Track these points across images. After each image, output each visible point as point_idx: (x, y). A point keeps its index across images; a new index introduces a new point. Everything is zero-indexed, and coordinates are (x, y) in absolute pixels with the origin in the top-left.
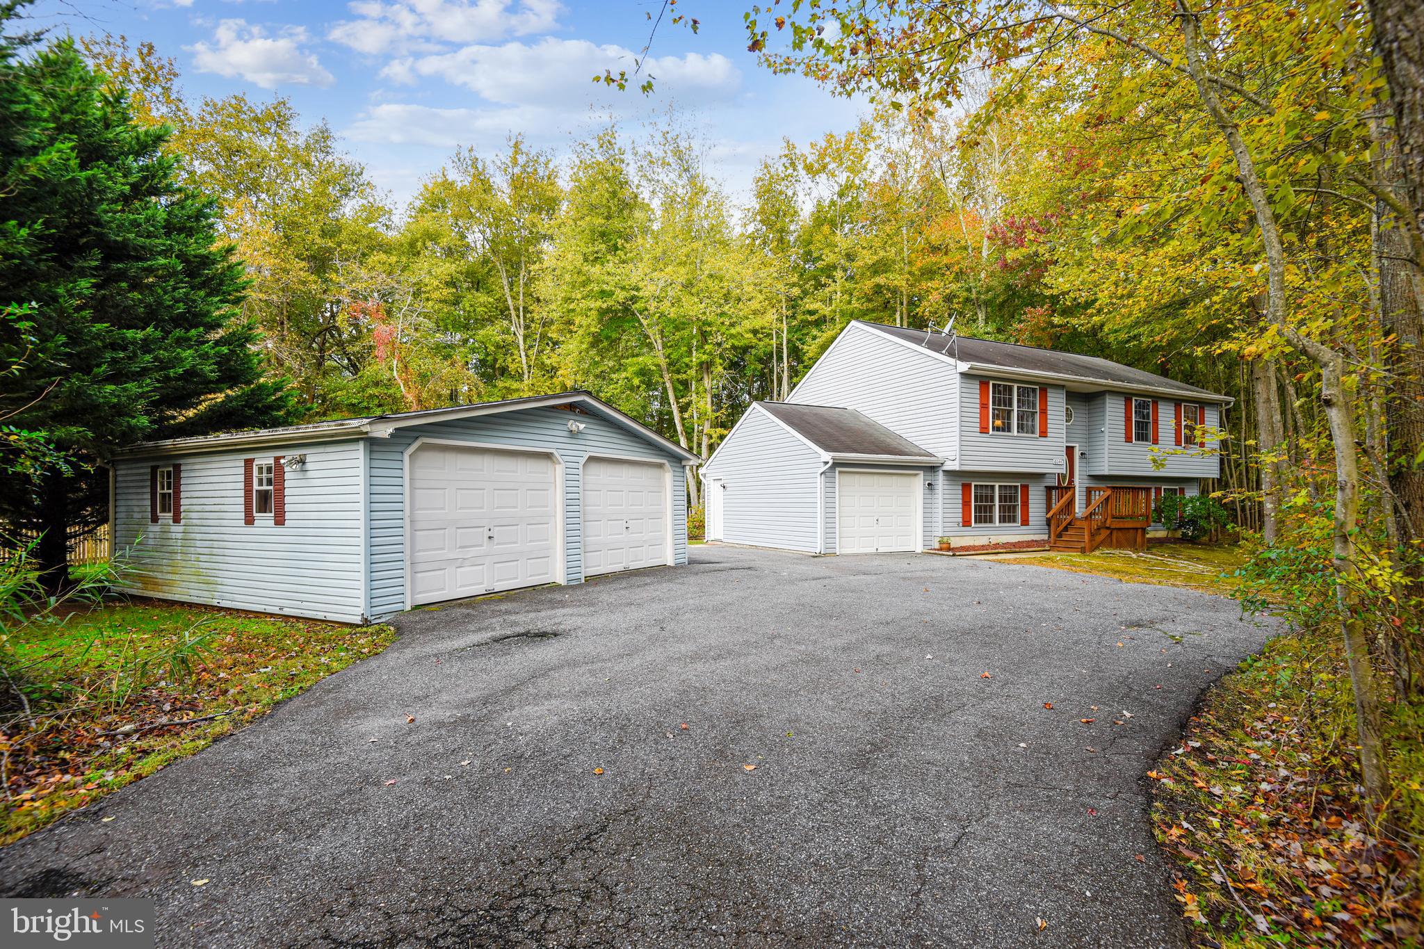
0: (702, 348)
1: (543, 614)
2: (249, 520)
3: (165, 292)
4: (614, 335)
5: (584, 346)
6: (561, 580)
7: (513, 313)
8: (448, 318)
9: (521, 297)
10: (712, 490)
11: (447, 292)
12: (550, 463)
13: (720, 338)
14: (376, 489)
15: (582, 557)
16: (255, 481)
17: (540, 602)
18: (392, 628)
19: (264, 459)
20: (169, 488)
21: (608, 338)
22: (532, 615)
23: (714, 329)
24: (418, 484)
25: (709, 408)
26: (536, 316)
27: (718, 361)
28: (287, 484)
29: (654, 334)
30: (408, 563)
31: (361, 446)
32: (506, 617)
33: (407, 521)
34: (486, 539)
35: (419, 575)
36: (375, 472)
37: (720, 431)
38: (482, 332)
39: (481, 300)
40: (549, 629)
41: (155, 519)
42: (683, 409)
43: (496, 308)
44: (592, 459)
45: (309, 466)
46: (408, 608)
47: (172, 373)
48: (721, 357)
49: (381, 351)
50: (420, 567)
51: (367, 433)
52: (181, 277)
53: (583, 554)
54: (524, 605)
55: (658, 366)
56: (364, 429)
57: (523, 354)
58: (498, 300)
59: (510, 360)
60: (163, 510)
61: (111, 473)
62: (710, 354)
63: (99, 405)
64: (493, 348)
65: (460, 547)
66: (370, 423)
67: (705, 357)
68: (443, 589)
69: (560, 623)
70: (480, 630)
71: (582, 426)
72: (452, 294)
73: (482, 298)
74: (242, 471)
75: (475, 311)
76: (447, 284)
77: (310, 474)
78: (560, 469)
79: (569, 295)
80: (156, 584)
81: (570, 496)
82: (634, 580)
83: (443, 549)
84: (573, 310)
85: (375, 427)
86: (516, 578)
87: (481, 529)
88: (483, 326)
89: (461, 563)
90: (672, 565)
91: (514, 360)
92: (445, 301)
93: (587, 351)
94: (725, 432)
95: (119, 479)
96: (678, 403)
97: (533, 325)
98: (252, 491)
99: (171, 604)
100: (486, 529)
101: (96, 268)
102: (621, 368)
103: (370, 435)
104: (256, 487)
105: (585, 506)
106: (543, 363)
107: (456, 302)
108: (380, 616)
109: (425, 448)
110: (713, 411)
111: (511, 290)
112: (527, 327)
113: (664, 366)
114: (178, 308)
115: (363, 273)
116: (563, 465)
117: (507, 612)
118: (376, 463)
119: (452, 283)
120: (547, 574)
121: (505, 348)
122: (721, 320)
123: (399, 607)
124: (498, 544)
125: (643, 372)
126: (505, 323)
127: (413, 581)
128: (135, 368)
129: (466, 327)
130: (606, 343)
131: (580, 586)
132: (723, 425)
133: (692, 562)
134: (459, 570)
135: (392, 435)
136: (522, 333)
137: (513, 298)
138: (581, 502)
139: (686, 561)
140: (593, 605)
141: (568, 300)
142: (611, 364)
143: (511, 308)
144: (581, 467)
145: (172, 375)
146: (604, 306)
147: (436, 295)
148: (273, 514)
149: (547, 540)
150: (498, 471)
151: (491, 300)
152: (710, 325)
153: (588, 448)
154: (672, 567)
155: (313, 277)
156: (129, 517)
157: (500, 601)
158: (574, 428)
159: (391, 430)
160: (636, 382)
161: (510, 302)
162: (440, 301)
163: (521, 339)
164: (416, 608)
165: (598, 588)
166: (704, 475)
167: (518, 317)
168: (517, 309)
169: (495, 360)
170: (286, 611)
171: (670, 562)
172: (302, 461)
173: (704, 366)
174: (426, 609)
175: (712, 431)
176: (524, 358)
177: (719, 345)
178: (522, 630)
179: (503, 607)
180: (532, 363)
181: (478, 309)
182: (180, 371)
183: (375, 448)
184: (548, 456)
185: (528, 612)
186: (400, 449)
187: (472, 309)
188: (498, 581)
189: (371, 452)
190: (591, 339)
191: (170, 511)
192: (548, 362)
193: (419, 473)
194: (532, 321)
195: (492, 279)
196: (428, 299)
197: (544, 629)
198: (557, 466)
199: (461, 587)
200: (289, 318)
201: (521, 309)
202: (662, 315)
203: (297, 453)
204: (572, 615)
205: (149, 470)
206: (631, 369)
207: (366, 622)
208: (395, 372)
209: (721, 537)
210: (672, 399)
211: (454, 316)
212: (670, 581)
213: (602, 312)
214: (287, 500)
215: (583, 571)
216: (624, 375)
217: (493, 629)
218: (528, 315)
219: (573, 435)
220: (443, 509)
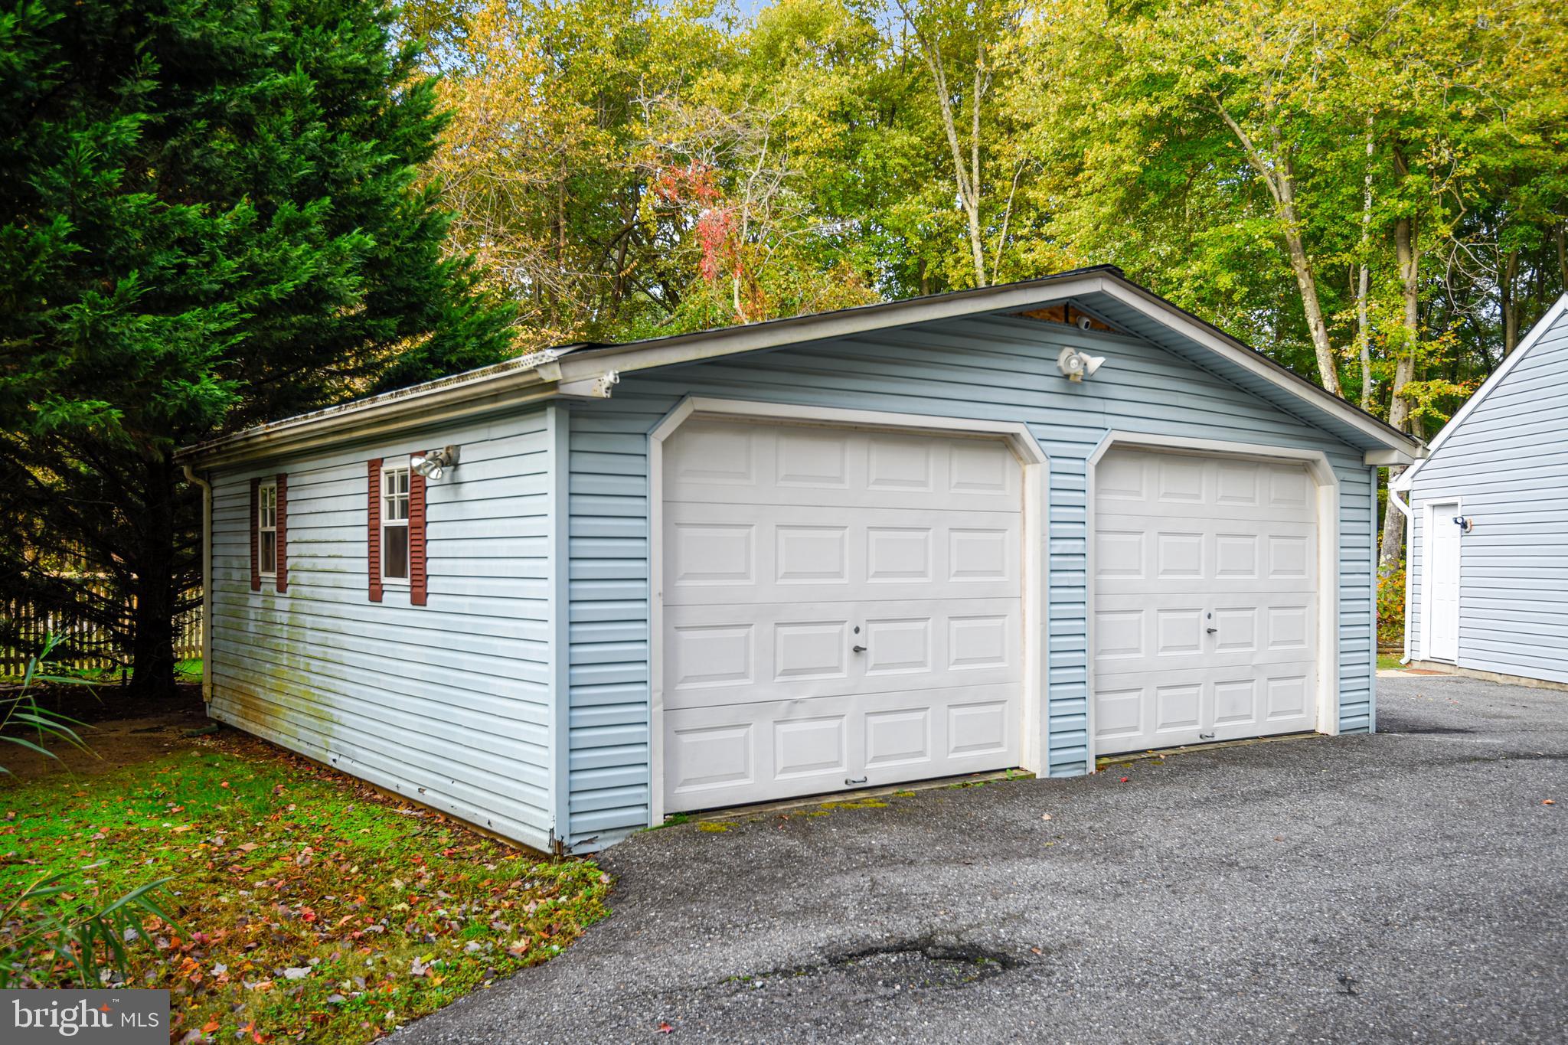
0: (1397, 184)
1: (978, 873)
2: (376, 594)
3: (281, 138)
4: (1175, 179)
5: (1106, 210)
6: (1034, 762)
7: (959, 162)
8: (834, 187)
9: (976, 128)
10: (1426, 532)
11: (831, 132)
12: (1009, 462)
13: (1445, 153)
14: (583, 526)
15: (1089, 706)
16: (384, 506)
17: (975, 831)
18: (605, 878)
19: (398, 460)
20: (272, 524)
21: (1159, 186)
22: (949, 874)
23: (1433, 131)
24: (686, 514)
25: (1411, 330)
26: (1005, 164)
27: (1438, 211)
28: (431, 514)
29: (1269, 165)
30: (659, 709)
31: (549, 420)
32: (879, 874)
33: (657, 604)
34: (847, 652)
35: (686, 739)
36: (583, 483)
37: (1440, 386)
38: (895, 209)
39: (897, 143)
40: (985, 937)
41: (256, 584)
42: (1344, 336)
43: (926, 157)
44: (1120, 450)
45: (465, 473)
46: (658, 820)
47: (273, 292)
48: (1447, 200)
49: (712, 263)
50: (686, 720)
51: (554, 385)
52: (311, 107)
53: (1091, 698)
54: (931, 835)
55: (1280, 240)
56: (548, 376)
57: (976, 246)
58: (931, 140)
59: (950, 261)
60: (268, 568)
61: (205, 495)
62: (1419, 195)
63: (133, 358)
64: (917, 241)
65: (786, 672)
66: (561, 361)
67: (1402, 207)
68: (743, 775)
69: (1020, 918)
70: (806, 911)
71: (1095, 362)
72: (843, 135)
73: (900, 138)
74: (363, 486)
75: (884, 167)
76: (833, 117)
77: (468, 492)
78: (1035, 476)
79: (1073, 98)
80: (257, 709)
81: (1060, 546)
82: (1233, 776)
83: (743, 675)
84: (1086, 132)
85: (574, 371)
86: (922, 754)
87: (836, 629)
88: (900, 196)
89: (787, 711)
90: (1333, 732)
91: (958, 261)
92: (830, 153)
93: (1113, 220)
94: (1457, 390)
95: (217, 505)
96: (1328, 322)
97: (998, 184)
98: (378, 529)
99: (275, 750)
100: (848, 628)
101: (151, 95)
102: (1190, 250)
103: (565, 390)
104: (385, 521)
105: (1099, 572)
106: (1017, 263)
107: (850, 154)
108: (593, 835)
109: (700, 423)
110: (1422, 337)
111: (956, 116)
112: (985, 189)
113: (1293, 236)
114: (300, 168)
115: (684, 115)
116: (1045, 465)
117: (887, 859)
118: (583, 463)
119: (843, 115)
120: (998, 744)
121: (944, 239)
122: (1452, 108)
123: (635, 815)
124: (876, 667)
125: (1240, 261)
126: (944, 186)
127: (670, 753)
128: (210, 285)
129: (868, 202)
130: (1153, 198)
131: (1080, 785)
132: (1453, 373)
133: (1387, 725)
134: (779, 727)
135: (613, 388)
136: (975, 204)
137: (961, 131)
138: (1088, 563)
139: (1371, 722)
140: (1115, 854)
141: (1072, 109)
142: (1165, 249)
143: (956, 152)
144: (1090, 471)
145: (274, 295)
146: (1154, 111)
147: (812, 142)
148: (407, 581)
149: (1000, 659)
150: (878, 481)
151: (915, 140)
152: (1420, 121)
153: (1110, 421)
154: (1334, 740)
155: (604, 134)
156: (228, 578)
157: (876, 815)
158: (1074, 367)
159: (610, 378)
160: (1225, 281)
161: (953, 141)
162: (820, 154)
163: (973, 215)
164: (677, 818)
165: (1132, 797)
166: (1405, 496)
167: (969, 170)
168: (967, 154)
169: (922, 264)
170: (430, 798)
171: (1327, 724)
172: (451, 462)
173: (1401, 229)
174: (700, 824)
175: (1417, 389)
176: (978, 254)
177: (1443, 171)
178: (909, 927)
179: (879, 839)
180: (994, 264)
181: (891, 163)
182: (289, 286)
183: (583, 424)
184: (1005, 443)
185: (939, 861)
186: (641, 426)
187: (879, 163)
188: (876, 759)
189: (573, 433)
190: (1121, 192)
191: (273, 571)
192: (1026, 258)
193: (689, 487)
194: (997, 176)
195: (920, 97)
196: (797, 153)
197: (972, 936)
198: (1030, 470)
199: (785, 770)
200: (568, 216)
201: (975, 152)
202: (1295, 114)
203: (440, 444)
204: (1056, 888)
205: (247, 488)
206: (1213, 253)
207: (561, 853)
208: (736, 301)
209: (1451, 654)
210: (1313, 318)
211: (844, 180)
212: (1334, 786)
213: (1150, 128)
214: (431, 549)
215: (1092, 739)
216: (1195, 268)
217: (838, 918)
218: (990, 164)
219: (1072, 385)
220: (744, 576)
